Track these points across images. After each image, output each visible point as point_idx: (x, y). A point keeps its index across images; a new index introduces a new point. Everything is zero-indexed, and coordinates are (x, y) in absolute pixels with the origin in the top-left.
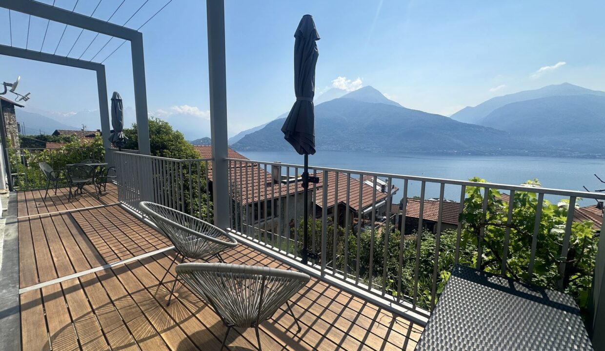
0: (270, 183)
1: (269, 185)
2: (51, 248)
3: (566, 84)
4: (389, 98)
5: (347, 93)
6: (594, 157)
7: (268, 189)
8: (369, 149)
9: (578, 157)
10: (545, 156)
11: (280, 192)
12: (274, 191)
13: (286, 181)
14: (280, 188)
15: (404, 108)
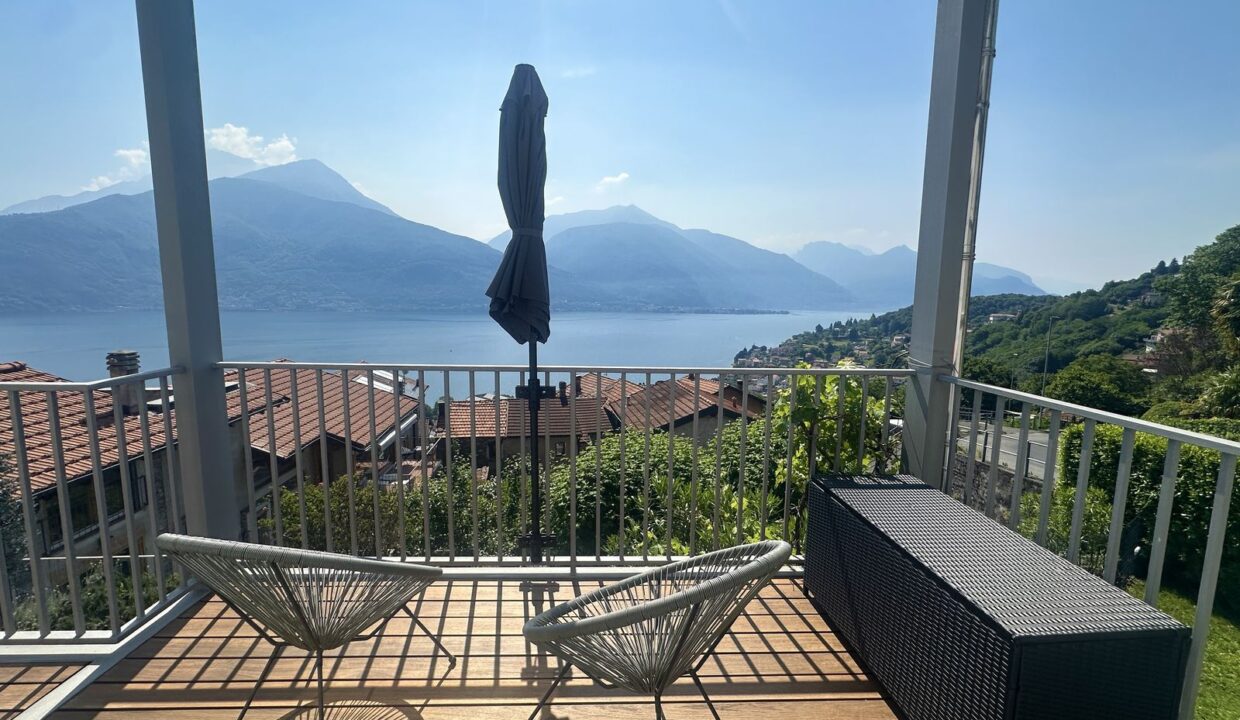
0: (111, 414)
1: (105, 420)
3: (632, 207)
4: (366, 193)
5: (256, 169)
7: (103, 433)
8: (331, 305)
10: (620, 311)
11: (148, 436)
12: (129, 438)
13: (159, 402)
14: (146, 424)
15: (401, 219)
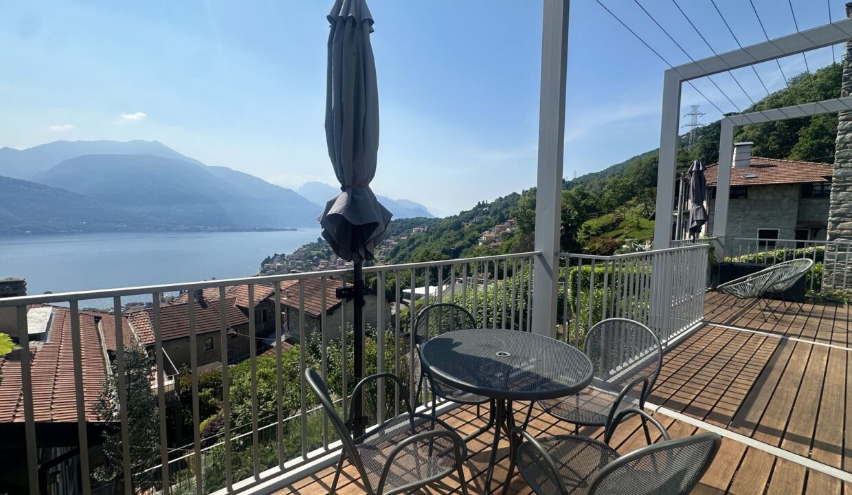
2: (824, 370)
6: (199, 230)
9: (185, 231)
